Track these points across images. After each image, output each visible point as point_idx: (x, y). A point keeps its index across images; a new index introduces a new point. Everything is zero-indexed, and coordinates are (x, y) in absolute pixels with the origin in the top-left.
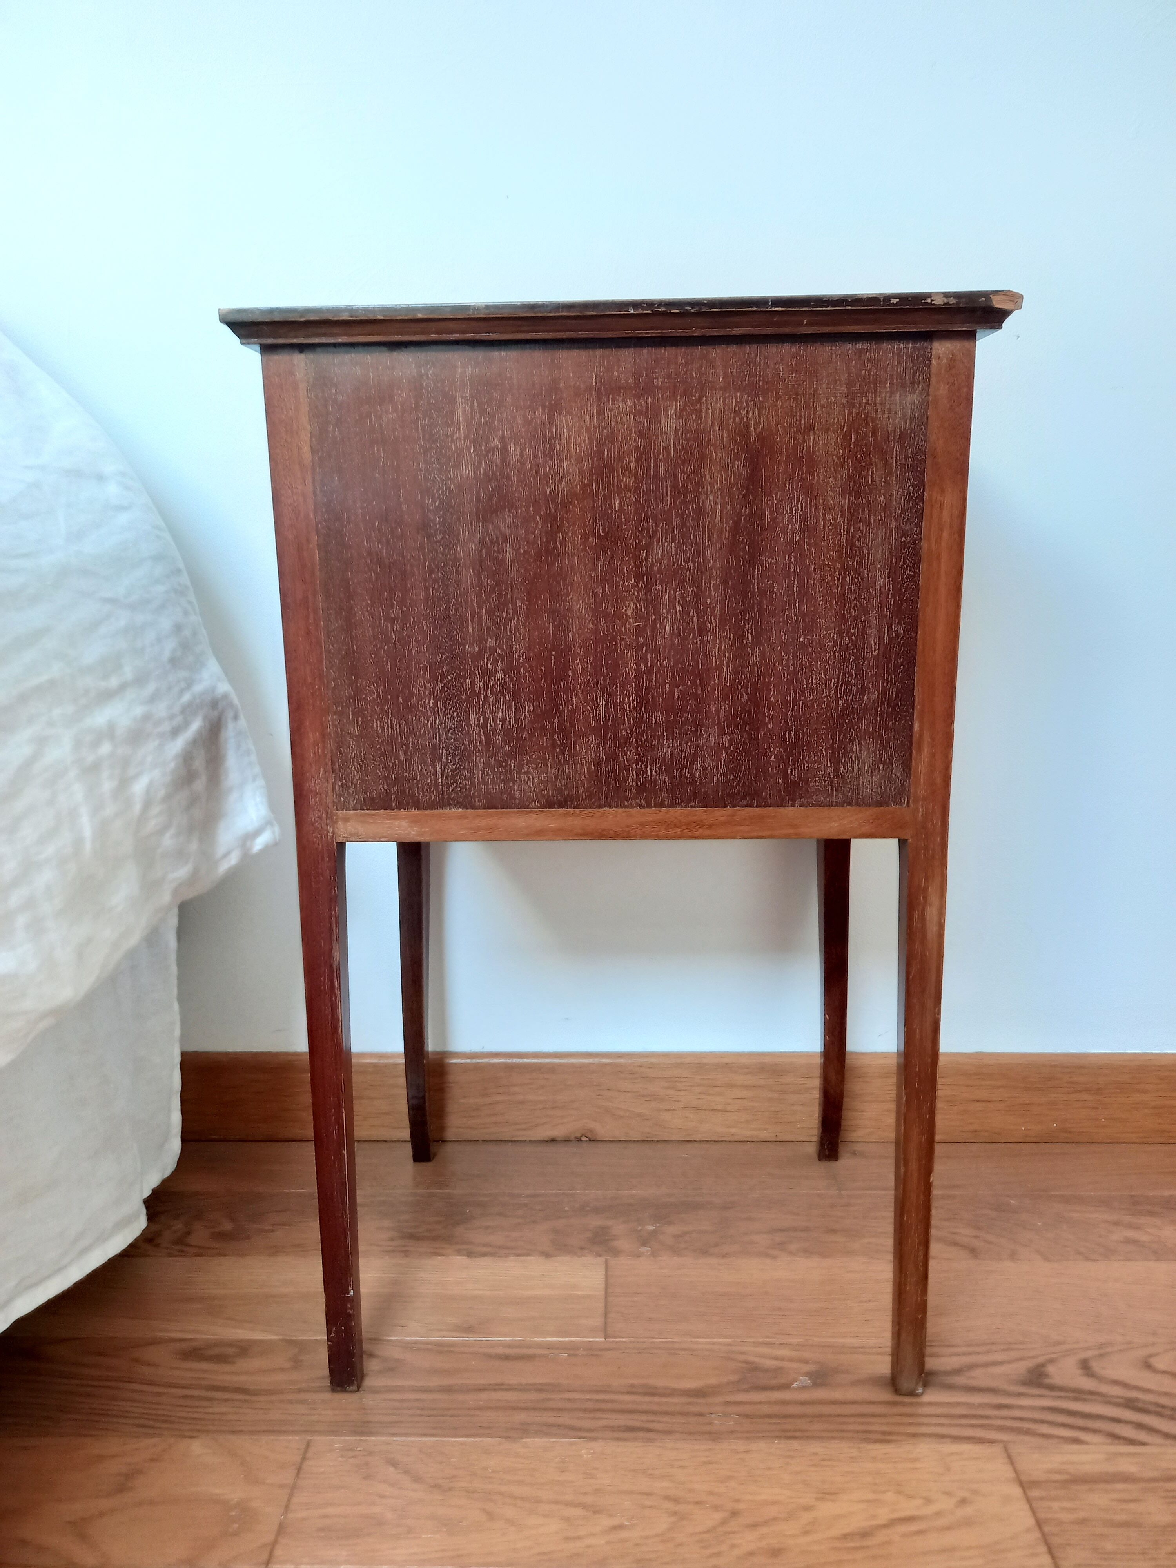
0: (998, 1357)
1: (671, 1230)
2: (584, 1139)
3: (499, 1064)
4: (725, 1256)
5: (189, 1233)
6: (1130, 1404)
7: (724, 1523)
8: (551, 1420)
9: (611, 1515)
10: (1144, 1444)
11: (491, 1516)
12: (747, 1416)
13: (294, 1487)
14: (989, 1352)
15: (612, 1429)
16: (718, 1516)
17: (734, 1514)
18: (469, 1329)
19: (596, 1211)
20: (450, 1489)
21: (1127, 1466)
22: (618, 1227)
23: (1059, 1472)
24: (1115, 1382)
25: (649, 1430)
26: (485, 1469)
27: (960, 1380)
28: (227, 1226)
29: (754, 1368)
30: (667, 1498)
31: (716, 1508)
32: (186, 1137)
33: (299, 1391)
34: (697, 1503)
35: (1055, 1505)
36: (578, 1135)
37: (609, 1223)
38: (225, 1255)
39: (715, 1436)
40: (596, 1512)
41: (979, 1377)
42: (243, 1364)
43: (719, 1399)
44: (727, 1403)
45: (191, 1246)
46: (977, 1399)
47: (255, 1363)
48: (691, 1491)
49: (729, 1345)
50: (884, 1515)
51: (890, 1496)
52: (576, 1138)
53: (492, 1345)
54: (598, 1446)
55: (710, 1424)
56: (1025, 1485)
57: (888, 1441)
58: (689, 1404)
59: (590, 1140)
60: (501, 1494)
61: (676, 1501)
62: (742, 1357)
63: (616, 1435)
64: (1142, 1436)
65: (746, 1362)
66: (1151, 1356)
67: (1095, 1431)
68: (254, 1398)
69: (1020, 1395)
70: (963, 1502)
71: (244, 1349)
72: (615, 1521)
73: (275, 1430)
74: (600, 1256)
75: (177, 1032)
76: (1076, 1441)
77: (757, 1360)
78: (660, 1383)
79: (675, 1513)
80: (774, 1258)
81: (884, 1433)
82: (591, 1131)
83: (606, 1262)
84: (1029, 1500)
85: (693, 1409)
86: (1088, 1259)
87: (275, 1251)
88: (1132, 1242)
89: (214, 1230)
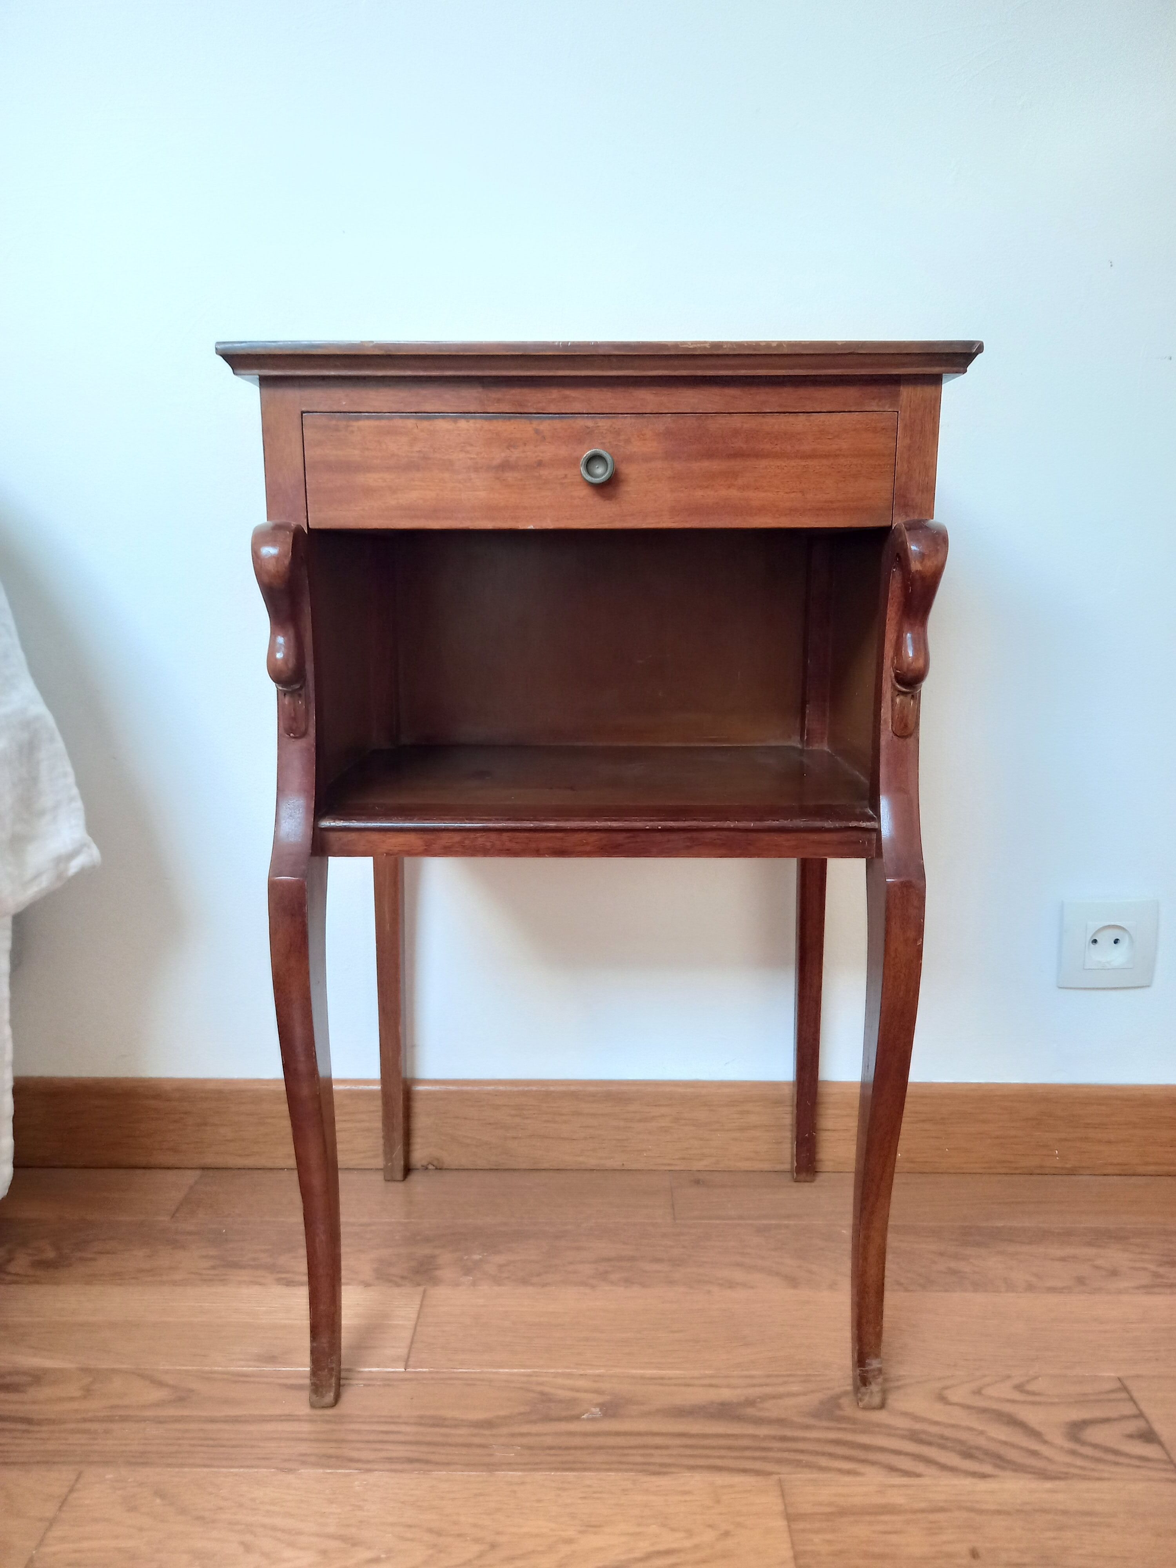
0: (795, 1388)
1: (500, 1259)
2: (430, 1167)
3: (344, 1090)
4: (544, 1285)
5: (9, 1261)
6: (914, 1437)
7: (481, 1556)
8: (331, 1451)
9: (369, 1548)
10: (919, 1475)
11: (248, 1548)
12: (530, 1448)
13: (53, 1521)
14: (785, 1383)
15: (390, 1460)
16: (476, 1548)
17: (493, 1546)
18: (271, 1359)
19: (427, 1240)
20: (213, 1521)
21: (897, 1498)
22: (445, 1257)
23: (830, 1504)
24: (905, 1414)
25: (427, 1462)
26: (253, 1500)
27: (750, 1411)
28: (51, 1254)
29: (546, 1398)
30: (430, 1531)
31: (477, 1540)
33: (85, 1420)
34: (459, 1535)
35: (817, 1538)
36: (424, 1163)
37: (437, 1252)
38: (39, 1283)
39: (491, 1467)
40: (354, 1545)
41: (772, 1410)
42: (34, 1393)
43: (505, 1430)
44: (513, 1435)
45: (9, 1273)
46: (763, 1431)
47: (45, 1392)
48: (455, 1523)
49: (530, 1375)
50: (644, 1546)
51: (654, 1529)
52: (422, 1166)
53: (289, 1375)
54: (372, 1478)
55: (491, 1455)
56: (790, 1517)
57: (665, 1473)
58: (474, 1435)
59: (437, 1169)
60: (264, 1526)
61: (439, 1533)
62: (539, 1388)
63: (394, 1466)
64: (921, 1468)
65: (542, 1393)
66: (946, 1388)
67: (873, 1463)
68: (32, 1428)
69: (807, 1427)
70: (726, 1534)
71: (38, 1377)
72: (369, 1554)
73: (48, 1461)
74: (419, 1285)
76: (849, 1472)
77: (552, 1391)
78: (449, 1413)
79: (435, 1546)
80: (593, 1287)
81: (662, 1465)
82: (438, 1159)
83: (425, 1291)
84: (792, 1533)
85: (477, 1440)
86: (906, 1290)
87: (91, 1279)
88: (953, 1272)
89: (36, 1258)
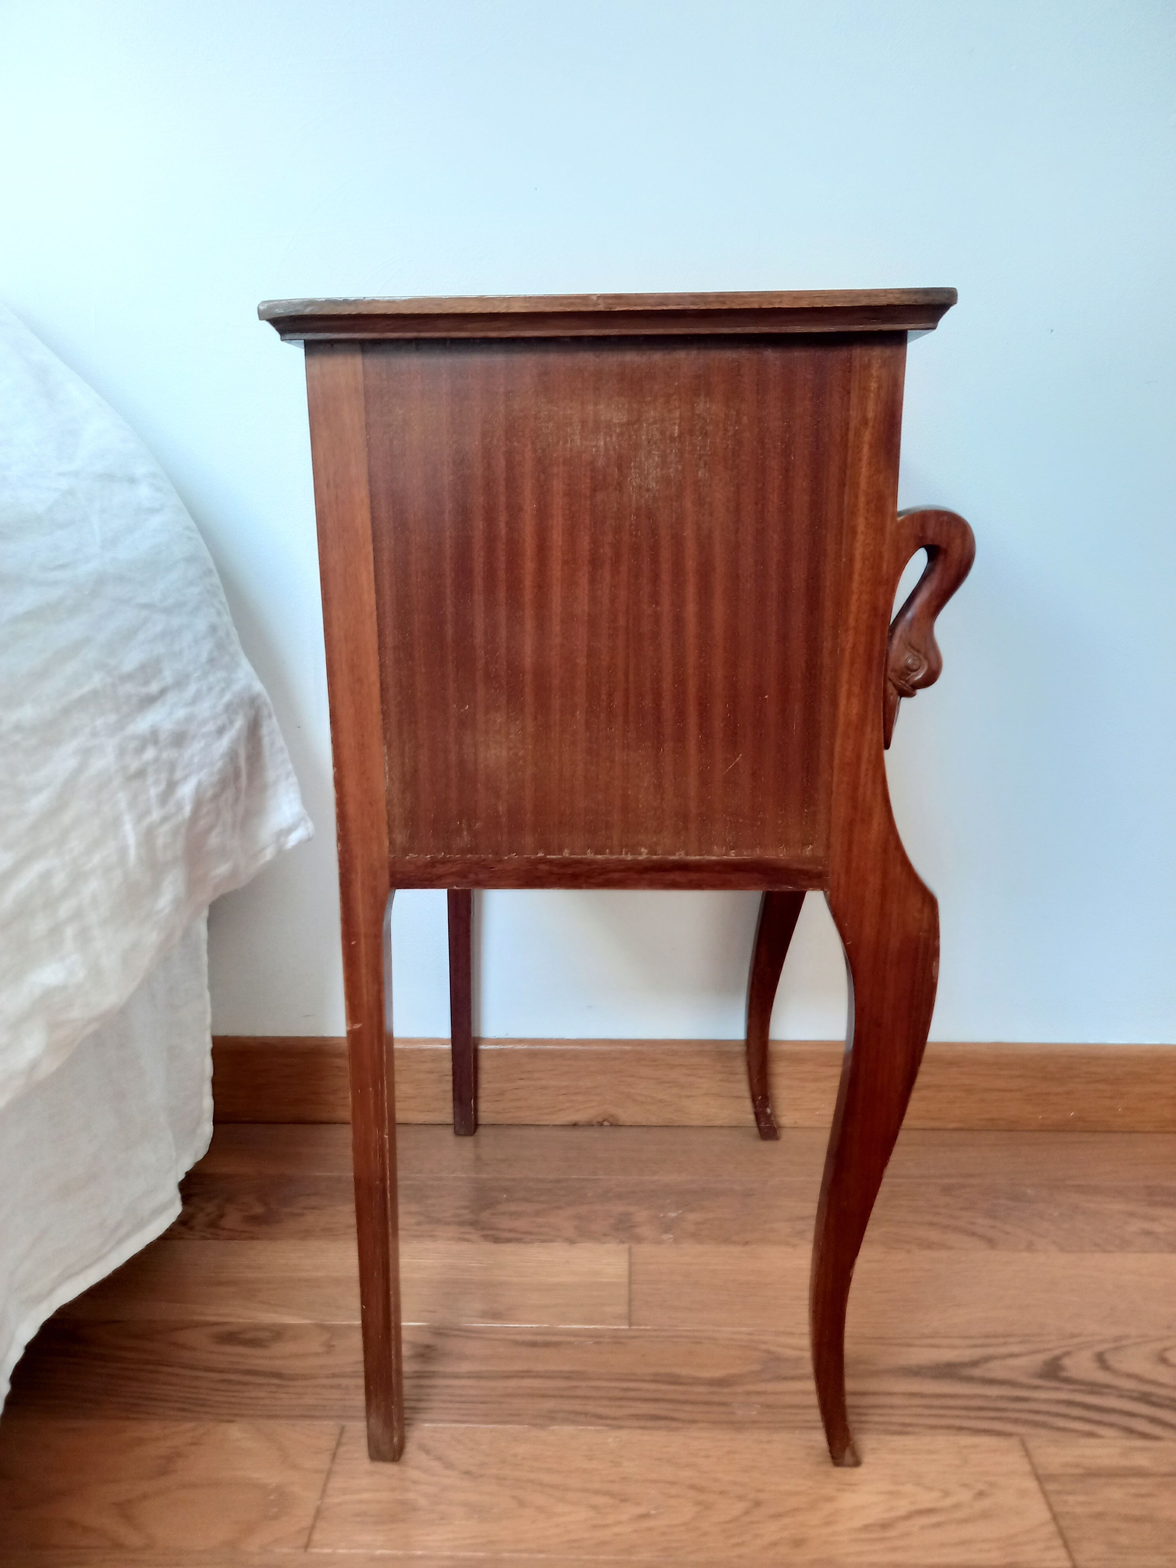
0: (1016, 1349)
1: (692, 1217)
2: (606, 1123)
3: (523, 1050)
4: (746, 1243)
5: (221, 1216)
6: (1145, 1398)
7: (747, 1513)
8: (579, 1408)
9: (638, 1504)
10: (1157, 1438)
11: (522, 1504)
12: (768, 1406)
13: (329, 1473)
14: (1005, 1344)
15: (637, 1417)
16: (742, 1506)
17: (758, 1504)
18: (496, 1315)
19: (619, 1196)
20: (481, 1476)
21: (1141, 1461)
22: (641, 1215)
23: (1077, 1466)
24: (1130, 1376)
25: (673, 1419)
26: (515, 1455)
27: (977, 1372)
28: (259, 1210)
29: (778, 1359)
30: (692, 1487)
31: (740, 1498)
32: (218, 1120)
33: (334, 1376)
34: (722, 1493)
35: (1071, 1499)
36: (600, 1120)
37: (632, 1209)
38: (257, 1239)
39: (738, 1426)
40: (624, 1500)
41: (996, 1370)
42: (278, 1348)
43: (740, 1389)
44: (749, 1393)
45: (224, 1229)
46: (994, 1391)
47: (290, 1347)
48: (716, 1480)
49: (750, 1334)
50: (903, 1506)
51: (909, 1488)
52: (598, 1122)
53: (521, 1332)
54: (624, 1434)
55: (733, 1413)
56: (1040, 1478)
57: (907, 1433)
58: (712, 1393)
59: (611, 1125)
60: (531, 1481)
61: (701, 1490)
62: (763, 1347)
63: (642, 1423)
64: (1156, 1430)
65: (768, 1352)
66: (1166, 1350)
67: (1111, 1425)
68: (291, 1383)
69: (1036, 1388)
70: (981, 1494)
71: (278, 1333)
72: (642, 1510)
73: (310, 1414)
74: (623, 1242)
75: (208, 1020)
76: (1091, 1435)
77: (779, 1350)
78: (684, 1371)
79: (699, 1503)
80: (794, 1246)
81: (904, 1425)
82: (613, 1116)
83: (630, 1249)
84: (1045, 1494)
85: (716, 1398)
86: (1105, 1251)
87: (306, 1234)
88: (1148, 1233)
89: (246, 1214)
